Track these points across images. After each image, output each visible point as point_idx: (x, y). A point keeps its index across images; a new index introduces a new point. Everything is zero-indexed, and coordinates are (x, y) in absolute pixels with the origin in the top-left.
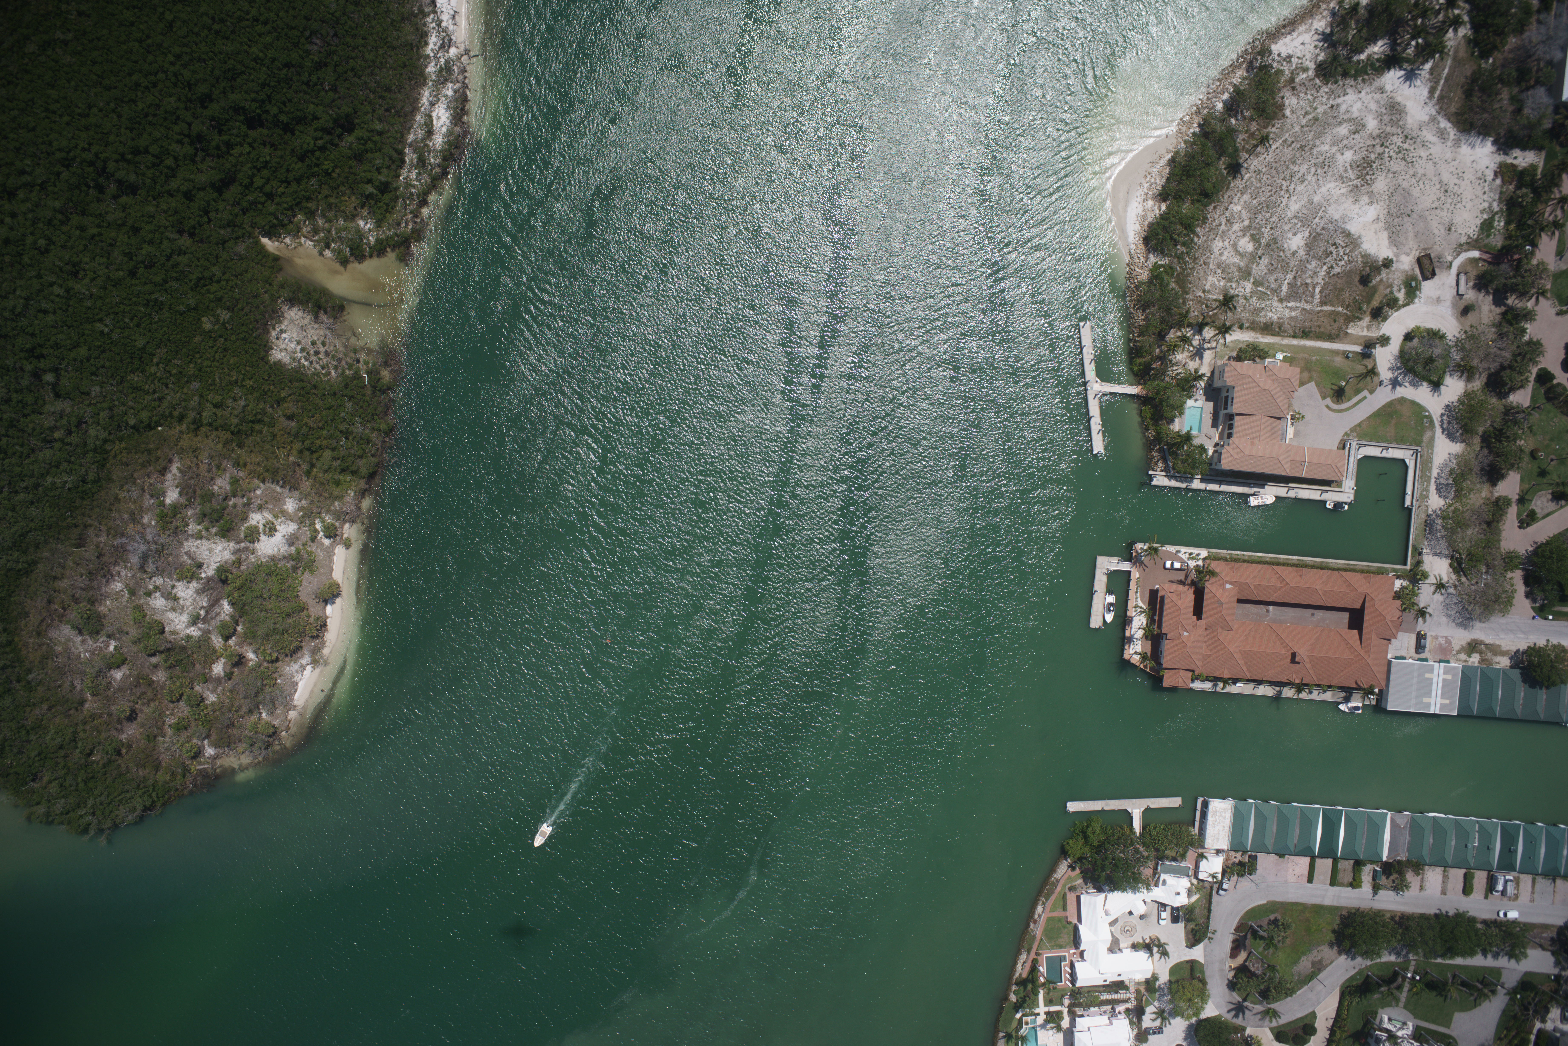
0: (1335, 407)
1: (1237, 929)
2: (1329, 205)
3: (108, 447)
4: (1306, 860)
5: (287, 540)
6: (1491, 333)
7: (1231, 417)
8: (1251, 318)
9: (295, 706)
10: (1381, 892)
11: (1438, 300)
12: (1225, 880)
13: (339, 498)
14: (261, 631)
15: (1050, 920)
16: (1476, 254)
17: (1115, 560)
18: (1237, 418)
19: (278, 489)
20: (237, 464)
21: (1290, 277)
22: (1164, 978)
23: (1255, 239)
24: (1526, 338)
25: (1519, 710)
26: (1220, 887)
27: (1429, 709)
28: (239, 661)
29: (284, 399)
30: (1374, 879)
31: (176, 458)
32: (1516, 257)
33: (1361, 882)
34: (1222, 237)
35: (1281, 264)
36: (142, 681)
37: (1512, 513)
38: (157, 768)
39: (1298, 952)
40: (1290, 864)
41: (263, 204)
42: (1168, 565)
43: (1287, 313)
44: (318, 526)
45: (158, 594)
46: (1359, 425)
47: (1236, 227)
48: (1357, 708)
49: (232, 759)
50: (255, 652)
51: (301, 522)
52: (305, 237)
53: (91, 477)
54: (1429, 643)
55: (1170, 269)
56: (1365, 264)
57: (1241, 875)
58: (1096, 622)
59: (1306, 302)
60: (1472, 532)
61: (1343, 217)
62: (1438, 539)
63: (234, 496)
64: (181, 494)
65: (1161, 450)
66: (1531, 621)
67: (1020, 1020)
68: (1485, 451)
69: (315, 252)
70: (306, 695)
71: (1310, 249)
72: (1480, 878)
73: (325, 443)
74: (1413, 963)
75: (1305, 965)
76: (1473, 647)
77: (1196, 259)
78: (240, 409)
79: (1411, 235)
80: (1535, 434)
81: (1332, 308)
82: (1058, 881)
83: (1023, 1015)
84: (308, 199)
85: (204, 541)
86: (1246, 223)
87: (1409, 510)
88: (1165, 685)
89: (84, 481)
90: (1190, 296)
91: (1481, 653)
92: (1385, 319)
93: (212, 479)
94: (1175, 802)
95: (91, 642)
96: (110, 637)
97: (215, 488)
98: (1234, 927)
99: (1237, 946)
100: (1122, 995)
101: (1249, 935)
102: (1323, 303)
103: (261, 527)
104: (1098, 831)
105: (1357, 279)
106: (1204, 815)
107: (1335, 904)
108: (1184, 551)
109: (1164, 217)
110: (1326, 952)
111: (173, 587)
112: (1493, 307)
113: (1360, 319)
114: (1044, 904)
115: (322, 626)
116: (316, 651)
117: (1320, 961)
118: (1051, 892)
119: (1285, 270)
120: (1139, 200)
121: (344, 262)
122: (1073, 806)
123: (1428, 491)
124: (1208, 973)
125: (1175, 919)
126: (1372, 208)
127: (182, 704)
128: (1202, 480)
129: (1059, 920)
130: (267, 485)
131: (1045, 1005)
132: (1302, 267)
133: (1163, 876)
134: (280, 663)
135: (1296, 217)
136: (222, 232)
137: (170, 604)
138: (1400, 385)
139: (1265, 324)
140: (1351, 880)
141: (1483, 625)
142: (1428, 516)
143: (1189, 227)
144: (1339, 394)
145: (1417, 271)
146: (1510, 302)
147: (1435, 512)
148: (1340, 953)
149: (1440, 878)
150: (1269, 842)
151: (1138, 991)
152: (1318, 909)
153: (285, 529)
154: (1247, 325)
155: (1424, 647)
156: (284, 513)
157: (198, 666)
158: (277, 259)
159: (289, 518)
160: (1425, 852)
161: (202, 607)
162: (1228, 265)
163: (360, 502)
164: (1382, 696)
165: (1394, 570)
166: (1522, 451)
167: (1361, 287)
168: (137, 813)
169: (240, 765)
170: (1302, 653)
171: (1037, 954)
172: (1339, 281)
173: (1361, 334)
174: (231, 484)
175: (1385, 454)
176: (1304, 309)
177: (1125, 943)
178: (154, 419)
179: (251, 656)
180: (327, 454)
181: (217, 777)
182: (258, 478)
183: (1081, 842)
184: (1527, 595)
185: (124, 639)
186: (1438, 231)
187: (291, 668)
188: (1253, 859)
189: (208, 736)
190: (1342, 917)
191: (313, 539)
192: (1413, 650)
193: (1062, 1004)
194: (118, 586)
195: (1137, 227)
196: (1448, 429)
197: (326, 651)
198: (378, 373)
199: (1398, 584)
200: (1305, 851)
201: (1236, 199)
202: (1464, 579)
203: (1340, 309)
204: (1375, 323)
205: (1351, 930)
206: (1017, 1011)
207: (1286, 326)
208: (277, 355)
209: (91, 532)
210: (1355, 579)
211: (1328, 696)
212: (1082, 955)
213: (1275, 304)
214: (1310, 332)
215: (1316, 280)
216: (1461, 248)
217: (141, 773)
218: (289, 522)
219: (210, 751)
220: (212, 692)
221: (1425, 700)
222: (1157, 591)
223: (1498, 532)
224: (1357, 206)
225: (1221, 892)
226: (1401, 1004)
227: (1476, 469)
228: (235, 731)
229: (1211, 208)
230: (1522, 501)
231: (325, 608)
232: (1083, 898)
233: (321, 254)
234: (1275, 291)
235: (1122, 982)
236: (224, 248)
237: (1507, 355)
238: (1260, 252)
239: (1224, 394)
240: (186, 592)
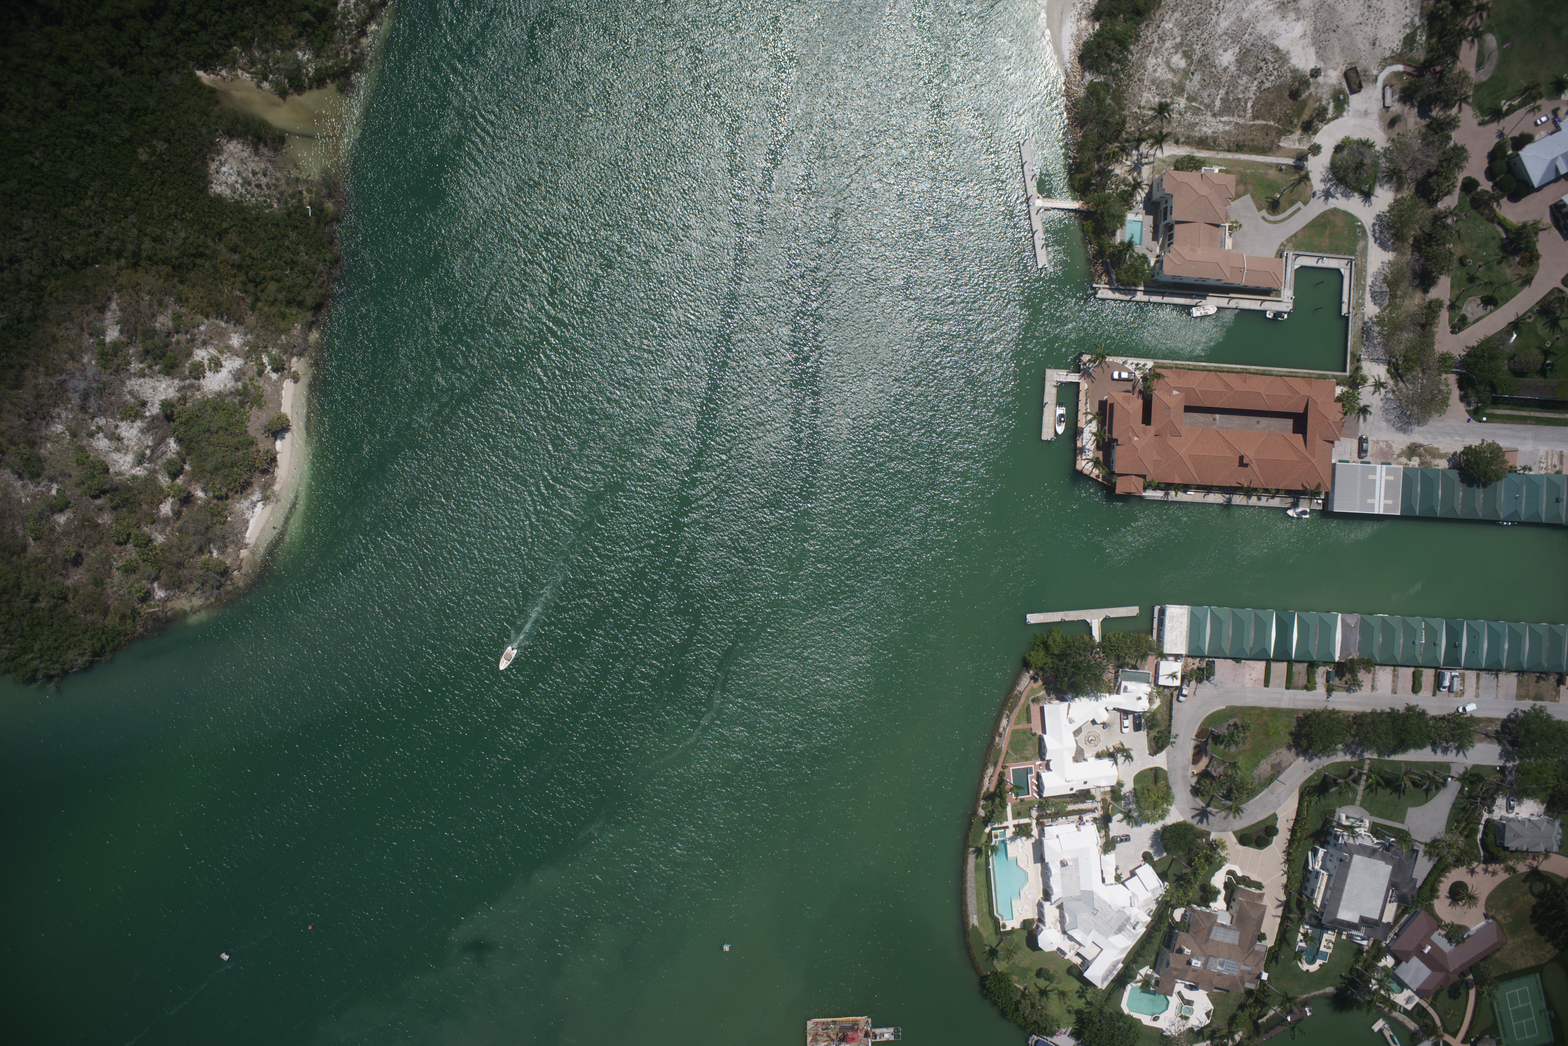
0: (1271, 218)
1: (1198, 736)
2: (1258, 22)
3: (44, 283)
4: (1262, 665)
5: (234, 375)
6: (1417, 144)
7: (1170, 227)
8: (1186, 133)
9: (247, 545)
10: (1334, 694)
11: (1366, 113)
12: (1184, 686)
13: (286, 331)
14: (209, 466)
15: (1015, 732)
16: (1400, 68)
17: (1063, 373)
18: (1177, 227)
19: (223, 324)
20: (179, 300)
21: (1222, 92)
22: (1128, 787)
23: (1187, 55)
24: (1452, 144)
25: (1459, 511)
26: (1180, 694)
27: (1373, 509)
28: (187, 499)
29: (226, 231)
30: (1328, 681)
31: (116, 296)
32: (1438, 68)
33: (1315, 683)
34: (1155, 54)
35: (1213, 79)
36: (87, 523)
37: (1444, 316)
38: (105, 612)
39: (1257, 755)
40: (1247, 669)
41: (196, 33)
42: (1116, 375)
43: (1221, 127)
44: (265, 360)
45: (101, 435)
46: (1295, 235)
47: (1168, 44)
48: (1304, 513)
49: (183, 601)
50: (205, 490)
51: (247, 357)
52: (243, 69)
53: (27, 314)
54: (1370, 447)
55: (1106, 85)
56: (1294, 78)
57: (1200, 681)
58: (1047, 434)
59: (1239, 116)
60: (1407, 336)
61: (1272, 33)
62: (1375, 346)
63: (178, 332)
64: (121, 332)
65: (1104, 264)
66: (1466, 424)
67: (990, 834)
68: (1417, 255)
69: (253, 84)
70: (257, 534)
71: (1241, 65)
72: (1428, 675)
73: (269, 274)
74: (1368, 762)
75: (1264, 768)
76: (1412, 450)
77: (1130, 76)
78: (180, 241)
79: (1337, 50)
80: (1462, 242)
81: (1264, 122)
82: (1021, 693)
83: (993, 829)
84: (243, 29)
85: (147, 379)
86: (1178, 40)
87: (1347, 319)
88: (1118, 492)
89: (19, 321)
90: (1126, 113)
91: (1420, 456)
92: (1315, 132)
93: (154, 316)
94: (1132, 611)
95: (32, 487)
96: (52, 480)
97: (157, 325)
98: (1195, 733)
99: (1199, 752)
100: (1088, 805)
101: (1210, 741)
102: (1255, 117)
103: (206, 362)
104: (1058, 640)
105: (1287, 93)
106: (1161, 623)
107: (1291, 707)
108: (1131, 363)
109: (1097, 35)
110: (1285, 755)
111: (117, 427)
112: (1418, 119)
113: (1292, 133)
114: (1008, 717)
115: (273, 460)
116: (267, 487)
117: (1279, 764)
118: (1015, 705)
119: (1218, 85)
120: (1073, 19)
121: (283, 94)
122: (1033, 618)
123: (1363, 299)
124: (1171, 781)
125: (1137, 727)
126: (1299, 24)
127: (130, 546)
128: (1145, 292)
129: (1024, 732)
130: (212, 320)
131: (1014, 818)
132: (1233, 82)
133: (1124, 684)
134: (230, 501)
135: (1226, 34)
136: (155, 61)
137: (114, 444)
138: (1333, 197)
139: (1200, 138)
140: (1305, 682)
141: (1421, 429)
142: (1365, 323)
143: (1123, 44)
144: (1274, 207)
145: (1345, 85)
146: (1434, 114)
147: (1371, 319)
148: (1297, 755)
149: (1390, 677)
150: (1226, 646)
151: (1104, 800)
152: (1275, 713)
153: (232, 364)
154: (1183, 139)
155: (1366, 451)
156: (229, 348)
157: (145, 507)
158: (212, 91)
159: (235, 353)
160: (1376, 651)
161: (148, 447)
162: (1162, 82)
163: (307, 335)
164: (1328, 501)
165: (1334, 377)
166: (1451, 253)
167: (1291, 101)
168: (86, 658)
169: (192, 607)
170: (1250, 455)
171: (1004, 767)
172: (1270, 96)
173: (1293, 147)
174: (174, 320)
175: (1320, 264)
176: (1237, 123)
177: (1089, 754)
178: (91, 254)
179: (200, 494)
180: (272, 287)
181: (168, 620)
182: (202, 314)
183: (1042, 653)
184: (1462, 399)
185: (67, 482)
186: (1363, 45)
187: (241, 505)
188: (1211, 667)
189: (157, 578)
190: (1299, 720)
191: (261, 373)
192: (1356, 455)
193: (1030, 817)
194: (59, 428)
195: (1072, 46)
196: (1380, 238)
197: (277, 487)
198: (322, 204)
199: (1339, 390)
200: (1260, 655)
201: (1167, 17)
202: (1401, 384)
203: (1272, 123)
204: (1306, 136)
205: (1307, 729)
206: (986, 826)
207: (1221, 140)
208: (217, 188)
209: (28, 373)
210: (1297, 384)
211: (1276, 502)
212: (1048, 768)
213: (1209, 119)
214: (1244, 146)
215: (1247, 95)
216: (1385, 62)
217: (89, 617)
218: (235, 357)
219: (160, 594)
220: (160, 533)
221: (1369, 501)
222: (1106, 401)
223: (1432, 335)
224: (1284, 22)
225: (1181, 698)
226: (1358, 803)
227: (1409, 275)
228: (185, 572)
229: (1143, 26)
230: (1452, 307)
231: (274, 443)
232: (1047, 708)
233: (259, 87)
234: (1208, 106)
235: (1088, 791)
236: (157, 80)
237: (1434, 161)
238: (1192, 68)
239: (1163, 206)
240: (130, 432)
